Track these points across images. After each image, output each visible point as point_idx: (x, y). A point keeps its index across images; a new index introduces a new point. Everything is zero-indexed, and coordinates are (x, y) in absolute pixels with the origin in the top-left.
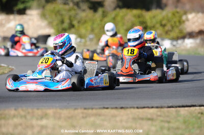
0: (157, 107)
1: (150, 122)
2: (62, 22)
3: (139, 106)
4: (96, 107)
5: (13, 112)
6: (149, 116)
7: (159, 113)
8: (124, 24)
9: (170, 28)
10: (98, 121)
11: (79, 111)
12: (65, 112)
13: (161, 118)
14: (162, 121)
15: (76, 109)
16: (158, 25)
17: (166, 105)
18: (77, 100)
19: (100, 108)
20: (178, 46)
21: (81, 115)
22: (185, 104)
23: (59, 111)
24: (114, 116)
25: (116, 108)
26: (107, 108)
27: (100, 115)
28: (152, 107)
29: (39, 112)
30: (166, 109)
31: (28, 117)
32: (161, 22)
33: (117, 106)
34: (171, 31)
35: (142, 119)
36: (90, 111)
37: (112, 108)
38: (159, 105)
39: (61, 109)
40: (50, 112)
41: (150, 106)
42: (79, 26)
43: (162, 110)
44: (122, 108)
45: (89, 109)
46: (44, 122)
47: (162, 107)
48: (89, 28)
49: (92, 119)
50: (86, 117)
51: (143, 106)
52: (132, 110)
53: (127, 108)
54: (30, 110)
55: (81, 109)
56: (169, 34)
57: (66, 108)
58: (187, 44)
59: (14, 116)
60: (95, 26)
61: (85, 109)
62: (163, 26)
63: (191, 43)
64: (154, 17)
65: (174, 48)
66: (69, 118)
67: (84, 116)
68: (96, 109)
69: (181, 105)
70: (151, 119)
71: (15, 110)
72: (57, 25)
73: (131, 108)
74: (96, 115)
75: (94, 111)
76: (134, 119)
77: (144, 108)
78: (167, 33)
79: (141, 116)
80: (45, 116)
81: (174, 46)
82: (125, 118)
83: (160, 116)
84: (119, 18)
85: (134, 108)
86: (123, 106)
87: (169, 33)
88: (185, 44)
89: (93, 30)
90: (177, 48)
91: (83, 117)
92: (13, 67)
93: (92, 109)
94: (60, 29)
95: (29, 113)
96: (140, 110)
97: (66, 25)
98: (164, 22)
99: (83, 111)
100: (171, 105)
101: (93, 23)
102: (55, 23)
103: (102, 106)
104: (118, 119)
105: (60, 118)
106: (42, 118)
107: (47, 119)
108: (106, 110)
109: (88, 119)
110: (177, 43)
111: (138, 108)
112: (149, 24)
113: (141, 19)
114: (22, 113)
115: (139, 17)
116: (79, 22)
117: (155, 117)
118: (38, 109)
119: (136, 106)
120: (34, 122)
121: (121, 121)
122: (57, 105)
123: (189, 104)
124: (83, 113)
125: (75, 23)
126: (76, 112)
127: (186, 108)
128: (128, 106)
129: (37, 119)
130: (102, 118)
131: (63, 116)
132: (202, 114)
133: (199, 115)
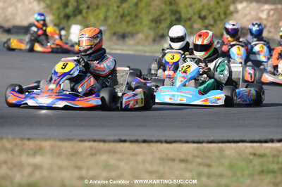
0: (194, 142)
1: (183, 165)
3: (168, 139)
4: (109, 138)
6: (182, 156)
9: (211, 22)
10: (112, 160)
11: (87, 144)
12: (67, 146)
15: (81, 141)
19: (114, 141)
21: (89, 151)
22: (231, 138)
23: (59, 143)
24: (135, 154)
25: (137, 141)
26: (125, 141)
27: (115, 152)
28: (187, 142)
29: (30, 144)
31: (16, 151)
33: (138, 139)
34: (212, 26)
35: (173, 160)
36: (101, 144)
37: (132, 142)
38: (196, 139)
39: (61, 140)
40: (47, 144)
41: (184, 139)
42: (87, 13)
44: (145, 141)
45: (100, 141)
46: (38, 160)
49: (104, 157)
50: (95, 154)
52: (159, 145)
53: (151, 142)
54: (19, 142)
55: (89, 141)
61: (94, 141)
66: (74, 154)
67: (93, 151)
68: (110, 142)
69: (225, 139)
72: (58, 8)
73: (157, 142)
74: (109, 152)
75: (107, 146)
76: (162, 159)
77: (175, 142)
78: (207, 27)
79: (171, 156)
80: (38, 151)
82: (149, 157)
83: (198, 156)
85: (161, 142)
86: (147, 138)
87: (210, 28)
91: (92, 155)
93: (104, 141)
94: (62, 15)
95: (16, 145)
100: (212, 138)
101: (107, 10)
103: (117, 138)
104: (140, 158)
105: (59, 155)
106: (35, 153)
107: (42, 155)
108: (122, 144)
109: (98, 157)
111: (166, 142)
117: (190, 158)
120: (24, 159)
121: (144, 162)
123: (237, 139)
124: (91, 148)
127: (233, 145)
128: (154, 139)
129: (28, 155)
130: (118, 156)
131: (63, 150)
132: (255, 155)
133: (251, 157)
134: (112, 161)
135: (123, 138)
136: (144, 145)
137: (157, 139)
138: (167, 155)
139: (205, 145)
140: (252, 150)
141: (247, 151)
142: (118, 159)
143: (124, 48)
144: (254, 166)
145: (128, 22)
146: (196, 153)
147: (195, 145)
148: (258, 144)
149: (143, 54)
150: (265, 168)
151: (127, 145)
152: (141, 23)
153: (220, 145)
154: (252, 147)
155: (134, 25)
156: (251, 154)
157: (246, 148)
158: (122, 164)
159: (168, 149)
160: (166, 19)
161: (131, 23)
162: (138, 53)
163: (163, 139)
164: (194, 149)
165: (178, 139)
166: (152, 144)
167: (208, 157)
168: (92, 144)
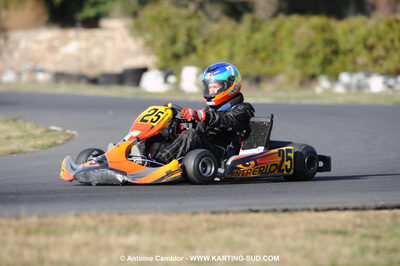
0: (355, 209)
1: (340, 238)
2: (173, 41)
3: (320, 206)
4: (235, 209)
5: (71, 220)
6: (339, 227)
7: (358, 221)
8: (292, 45)
10: (238, 236)
12: (174, 220)
13: (363, 231)
14: (364, 236)
15: (195, 213)
16: (360, 48)
17: (372, 204)
18: (198, 195)
19: (243, 211)
21: (205, 225)
23: (161, 217)
24: (270, 227)
25: (275, 211)
26: (257, 211)
27: (242, 225)
28: (346, 209)
29: (121, 220)
30: (372, 213)
31: (102, 230)
32: (365, 40)
33: (277, 207)
35: (325, 232)
36: (223, 217)
37: (266, 211)
38: (359, 205)
39: (165, 213)
40: (145, 219)
41: (340, 206)
42: (204, 50)
43: (365, 213)
44: (285, 211)
45: (220, 212)
46: (132, 239)
47: (364, 209)
48: (225, 53)
49: (227, 232)
50: (214, 229)
51: (327, 206)
52: (306, 214)
53: (296, 210)
54: (105, 216)
55: (205, 212)
57: (177, 211)
59: (74, 228)
60: (237, 49)
61: (213, 213)
62: (370, 48)
64: (352, 31)
66: (181, 231)
67: (212, 226)
68: (235, 213)
70: (343, 233)
71: (77, 215)
72: (163, 46)
73: (303, 210)
74: (234, 225)
75: (231, 218)
77: (329, 209)
78: (376, 61)
79: (323, 226)
80: (134, 228)
83: (360, 226)
84: (283, 33)
85: (309, 210)
86: (288, 207)
89: (231, 57)
91: (209, 230)
92: (74, 132)
93: (227, 212)
94: (169, 54)
95: (102, 221)
96: (322, 215)
97: (180, 47)
98: (371, 41)
99: (208, 216)
100: (381, 204)
101: (233, 44)
102: (158, 43)
104: (277, 232)
105: (163, 232)
106: (127, 231)
107: (139, 233)
108: (253, 215)
109: (218, 233)
111: (316, 210)
112: (343, 45)
113: (327, 35)
114: (90, 222)
115: (323, 29)
116: (205, 42)
117: (350, 227)
118: (120, 214)
119: (312, 207)
120: (113, 239)
121: (284, 237)
122: (159, 206)
125: (198, 42)
126: (196, 219)
128: (298, 207)
129: (119, 234)
130: (247, 230)
131: (169, 226)
134: (238, 238)
135: (255, 208)
152: (282, 60)
158: (252, 241)
160: (317, 52)
165: (333, 206)
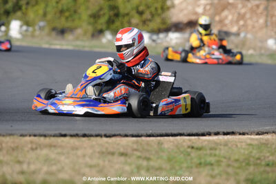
9: (149, 17)
11: (28, 139)
20: (159, 41)
34: (150, 20)
56: (148, 25)
58: (171, 39)
63: (176, 38)
65: (154, 44)
76: (102, 153)
81: (154, 41)
82: (89, 151)
87: (148, 23)
88: (168, 39)
90: (157, 44)
103: (57, 132)
110: (158, 38)
124: (31, 142)
132: (193, 148)
133: (189, 150)
136: (84, 139)
137: (97, 133)
138: (107, 149)
139: (143, 138)
140: (189, 143)
141: (184, 144)
142: (58, 153)
143: (63, 42)
144: (192, 159)
145: (67, 18)
146: (135, 147)
147: (134, 139)
148: (196, 137)
149: (81, 49)
150: (203, 161)
151: (67, 139)
153: (159, 138)
154: (190, 140)
155: (73, 20)
156: (189, 147)
157: (184, 141)
159: (107, 142)
161: (70, 19)
162: (77, 49)
163: (103, 133)
164: (133, 143)
166: (92, 138)
167: (148, 151)
168: (32, 138)
